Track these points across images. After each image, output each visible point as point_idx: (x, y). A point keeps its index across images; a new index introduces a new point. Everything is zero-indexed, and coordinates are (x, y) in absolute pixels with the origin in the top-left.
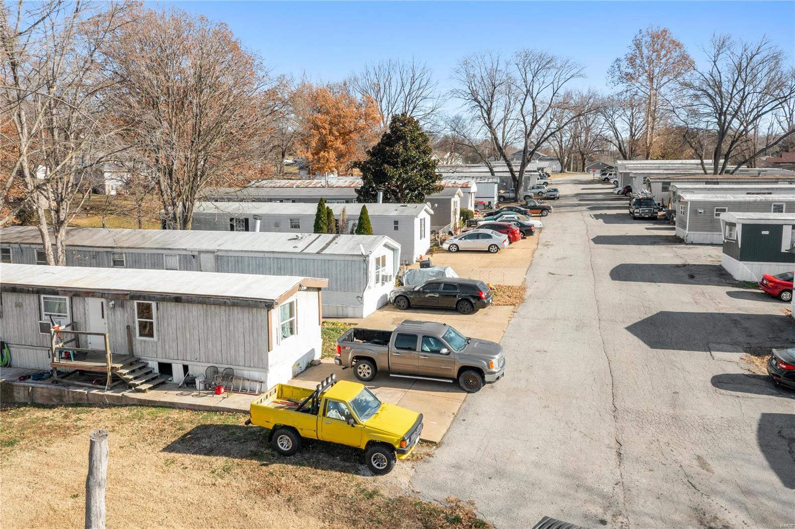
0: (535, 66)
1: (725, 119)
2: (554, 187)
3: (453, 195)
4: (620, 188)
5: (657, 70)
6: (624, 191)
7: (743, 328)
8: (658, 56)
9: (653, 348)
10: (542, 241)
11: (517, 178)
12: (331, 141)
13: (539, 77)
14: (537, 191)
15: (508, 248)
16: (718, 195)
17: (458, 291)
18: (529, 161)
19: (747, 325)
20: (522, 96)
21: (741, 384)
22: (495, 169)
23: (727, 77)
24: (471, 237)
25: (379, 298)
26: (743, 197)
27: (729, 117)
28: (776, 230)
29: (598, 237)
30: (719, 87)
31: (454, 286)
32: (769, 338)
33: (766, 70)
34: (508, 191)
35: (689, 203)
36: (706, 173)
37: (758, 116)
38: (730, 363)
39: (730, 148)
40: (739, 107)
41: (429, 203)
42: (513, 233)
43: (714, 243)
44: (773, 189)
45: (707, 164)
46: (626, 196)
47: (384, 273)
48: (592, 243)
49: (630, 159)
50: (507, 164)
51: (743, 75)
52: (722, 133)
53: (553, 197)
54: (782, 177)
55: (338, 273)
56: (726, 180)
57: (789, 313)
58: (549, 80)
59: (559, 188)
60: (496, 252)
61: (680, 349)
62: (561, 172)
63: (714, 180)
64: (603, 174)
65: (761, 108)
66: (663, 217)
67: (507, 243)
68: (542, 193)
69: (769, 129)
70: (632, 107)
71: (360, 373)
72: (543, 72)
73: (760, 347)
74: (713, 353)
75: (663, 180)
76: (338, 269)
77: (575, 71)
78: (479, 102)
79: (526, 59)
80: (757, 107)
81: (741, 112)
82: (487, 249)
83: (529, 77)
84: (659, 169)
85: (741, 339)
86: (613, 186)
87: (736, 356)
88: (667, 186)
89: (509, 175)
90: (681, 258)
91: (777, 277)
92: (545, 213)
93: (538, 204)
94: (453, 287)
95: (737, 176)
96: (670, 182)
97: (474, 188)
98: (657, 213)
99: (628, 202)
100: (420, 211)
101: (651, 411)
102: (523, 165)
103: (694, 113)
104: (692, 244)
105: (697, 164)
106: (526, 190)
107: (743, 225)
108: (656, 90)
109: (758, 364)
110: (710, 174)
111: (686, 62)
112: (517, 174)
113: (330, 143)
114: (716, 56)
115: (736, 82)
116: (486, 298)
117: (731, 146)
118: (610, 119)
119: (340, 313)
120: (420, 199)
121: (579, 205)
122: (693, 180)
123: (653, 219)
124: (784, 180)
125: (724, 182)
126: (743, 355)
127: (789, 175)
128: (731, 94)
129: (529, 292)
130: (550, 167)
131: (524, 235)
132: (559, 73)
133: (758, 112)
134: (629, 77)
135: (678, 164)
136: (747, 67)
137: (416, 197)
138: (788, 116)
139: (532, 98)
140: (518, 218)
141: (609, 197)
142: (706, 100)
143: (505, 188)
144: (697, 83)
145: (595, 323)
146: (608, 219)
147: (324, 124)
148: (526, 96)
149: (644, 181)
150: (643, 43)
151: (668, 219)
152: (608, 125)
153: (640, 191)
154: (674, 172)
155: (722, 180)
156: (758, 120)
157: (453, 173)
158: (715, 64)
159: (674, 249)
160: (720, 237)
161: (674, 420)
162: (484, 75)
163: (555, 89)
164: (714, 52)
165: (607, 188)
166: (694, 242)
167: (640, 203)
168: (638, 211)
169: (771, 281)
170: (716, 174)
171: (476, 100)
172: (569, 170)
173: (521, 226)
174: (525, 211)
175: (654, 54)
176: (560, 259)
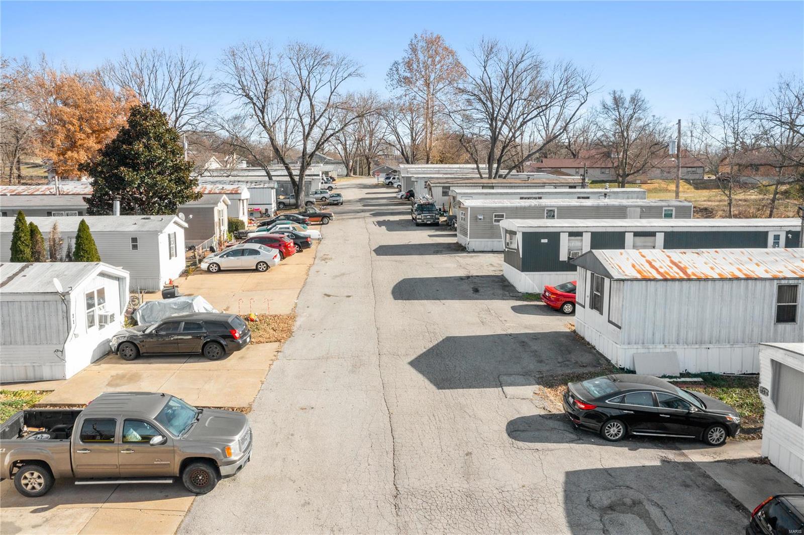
0: (310, 61)
1: (496, 125)
2: (338, 192)
3: (216, 204)
4: (403, 193)
5: (433, 76)
6: (407, 195)
7: (532, 352)
8: (433, 61)
9: (441, 389)
10: (320, 255)
11: (297, 183)
12: (81, 139)
13: (315, 74)
14: (320, 196)
15: (280, 265)
16: (496, 200)
17: (204, 331)
18: (309, 164)
19: (536, 348)
20: (297, 94)
21: (539, 430)
22: (272, 173)
23: (496, 83)
24: (236, 253)
25: (96, 346)
26: (517, 203)
27: (499, 123)
28: (554, 237)
29: (381, 247)
30: (490, 93)
31: (199, 324)
32: (559, 363)
33: (529, 79)
34: (288, 197)
35: (469, 208)
36: (481, 178)
37: (524, 123)
38: (524, 401)
39: (502, 153)
40: (508, 114)
41: (181, 215)
42: (286, 246)
43: (494, 250)
44: (542, 193)
45: (483, 168)
46: (409, 200)
47: (102, 313)
48: (374, 254)
49: (412, 163)
50: (286, 167)
51: (510, 82)
52: (494, 139)
53: (336, 202)
54: (547, 182)
55: (24, 319)
56: (500, 185)
57: (573, 328)
58: (326, 77)
59: (342, 192)
60: (265, 271)
61: (470, 387)
62: (347, 176)
63: (489, 185)
64: (387, 178)
65: (526, 115)
66: (445, 223)
67: (277, 260)
68: (326, 198)
69: (530, 137)
70: (412, 111)
71: (27, 485)
72: (319, 69)
73: (552, 376)
74: (505, 388)
75: (443, 185)
76: (24, 315)
77: (351, 70)
78: (251, 99)
79: (300, 54)
80: (523, 114)
81: (509, 119)
82: (255, 268)
83: (305, 73)
84: (438, 173)
85: (532, 367)
86: (397, 190)
87: (529, 390)
88: (447, 190)
89: (288, 179)
90: (464, 268)
91: (558, 288)
92: (326, 220)
93: (318, 211)
94: (197, 326)
95: (510, 181)
96: (450, 187)
97: (245, 194)
98: (438, 219)
99: (411, 207)
100: (167, 224)
101: (441, 489)
102: (303, 169)
103: (468, 119)
104: (474, 252)
105: (473, 169)
106: (307, 195)
107: (524, 234)
108: (433, 95)
109: (552, 398)
110: (486, 178)
111: (459, 69)
112: (297, 179)
113: (80, 142)
114: (486, 62)
115: (504, 90)
116: (241, 337)
117: (503, 151)
118: (392, 124)
119: (31, 375)
120: (171, 209)
121: (363, 211)
122: (471, 185)
123: (435, 225)
124: (550, 184)
125: (498, 186)
126: (536, 388)
127: (553, 180)
128: (501, 101)
129: (299, 322)
130: (336, 170)
131: (300, 248)
132: (336, 71)
133: (524, 119)
134: (407, 81)
135: (455, 168)
136: (513, 74)
137: (166, 207)
138: (545, 125)
139: (309, 96)
140: (294, 228)
141: (393, 202)
142: (479, 106)
143: (285, 193)
144: (470, 88)
145: (374, 359)
146: (391, 226)
147: (71, 119)
148: (302, 93)
149: (425, 185)
150: (419, 48)
151: (450, 225)
152: (390, 129)
153: (422, 196)
154: (452, 176)
155: (497, 185)
156: (524, 126)
157: (228, 176)
158: (485, 70)
159: (457, 258)
160: (500, 244)
161: (469, 499)
162: (256, 69)
163: (333, 88)
164: (483, 57)
165: (391, 193)
166: (475, 250)
167: (422, 208)
168: (420, 217)
169: (553, 294)
170: (491, 178)
171: (247, 96)
172: (355, 173)
173: (296, 237)
174: (303, 219)
175: (430, 60)
176: (338, 276)
